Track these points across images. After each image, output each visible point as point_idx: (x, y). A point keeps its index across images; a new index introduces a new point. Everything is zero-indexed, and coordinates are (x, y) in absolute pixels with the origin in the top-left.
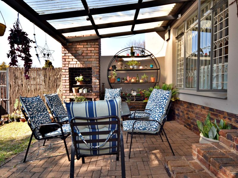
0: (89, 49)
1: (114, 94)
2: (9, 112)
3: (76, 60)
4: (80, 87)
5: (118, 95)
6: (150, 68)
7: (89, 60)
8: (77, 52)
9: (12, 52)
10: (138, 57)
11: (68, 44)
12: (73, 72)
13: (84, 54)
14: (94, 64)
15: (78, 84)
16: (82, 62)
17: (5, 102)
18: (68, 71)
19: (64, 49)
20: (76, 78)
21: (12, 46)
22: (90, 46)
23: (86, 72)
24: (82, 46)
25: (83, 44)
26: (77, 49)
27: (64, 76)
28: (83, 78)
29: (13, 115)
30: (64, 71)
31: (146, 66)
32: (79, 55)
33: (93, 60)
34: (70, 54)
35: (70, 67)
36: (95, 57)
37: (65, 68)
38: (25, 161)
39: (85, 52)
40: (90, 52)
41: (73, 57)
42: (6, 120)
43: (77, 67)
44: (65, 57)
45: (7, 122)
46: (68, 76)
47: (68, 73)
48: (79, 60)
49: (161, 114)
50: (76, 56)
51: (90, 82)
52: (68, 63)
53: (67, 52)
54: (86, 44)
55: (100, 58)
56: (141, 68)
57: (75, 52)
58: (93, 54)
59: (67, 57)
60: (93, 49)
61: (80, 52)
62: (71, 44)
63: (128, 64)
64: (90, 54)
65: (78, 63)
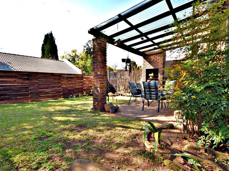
0: (157, 58)
2: (117, 91)
3: (150, 65)
4: (152, 80)
7: (157, 64)
8: (151, 60)
9: (126, 66)
11: (146, 57)
12: (148, 71)
13: (154, 61)
14: (160, 66)
15: (151, 78)
16: (153, 66)
17: (116, 86)
18: (145, 71)
19: (144, 59)
20: (149, 75)
21: (126, 64)
22: (158, 56)
23: (155, 71)
24: (154, 57)
25: (154, 55)
27: (143, 74)
28: (153, 75)
29: (119, 93)
30: (143, 71)
32: (152, 62)
33: (160, 64)
34: (147, 62)
35: (146, 69)
36: (161, 62)
37: (144, 69)
39: (155, 60)
40: (158, 60)
41: (148, 63)
42: (117, 94)
43: (150, 68)
44: (144, 64)
45: (117, 95)
46: (145, 74)
47: (145, 72)
48: (152, 65)
50: (150, 62)
51: (157, 77)
52: (145, 66)
53: (146, 61)
54: (156, 55)
55: (164, 63)
57: (149, 60)
58: (160, 61)
59: (145, 64)
60: (160, 58)
61: (152, 60)
62: (147, 56)
64: (158, 61)
65: (151, 66)
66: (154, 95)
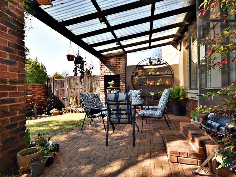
0: (118, 62)
1: (136, 94)
2: (66, 106)
3: (109, 70)
4: (112, 89)
5: (139, 94)
6: (166, 74)
7: (118, 69)
8: (110, 64)
9: (76, 69)
10: (155, 65)
11: (104, 59)
12: (107, 78)
13: (114, 66)
14: (122, 72)
15: (111, 87)
16: (113, 71)
17: (64, 99)
18: (103, 77)
19: (101, 63)
20: (109, 83)
21: (76, 65)
22: (119, 59)
23: (116, 78)
24: (113, 60)
25: (114, 58)
26: (109, 62)
27: (101, 81)
28: (114, 82)
29: (69, 108)
30: (101, 78)
31: (162, 72)
32: (111, 66)
33: (121, 69)
34: (105, 66)
35: (105, 75)
36: (122, 67)
37: (102, 76)
38: (82, 130)
39: (115, 64)
40: (118, 63)
41: (107, 68)
42: (65, 111)
43: (110, 74)
44: (102, 68)
45: (66, 113)
46: (104, 81)
47: (104, 79)
48: (111, 70)
49: (163, 105)
50: (109, 67)
51: (119, 85)
52: (103, 72)
53: (103, 64)
54: (116, 58)
55: (126, 67)
56: (158, 73)
57: (108, 64)
58: (121, 65)
59: (103, 68)
60: (121, 61)
61: (112, 64)
62: (105, 59)
63: (147, 71)
64: (119, 65)
65: (111, 71)
66: (125, 116)
